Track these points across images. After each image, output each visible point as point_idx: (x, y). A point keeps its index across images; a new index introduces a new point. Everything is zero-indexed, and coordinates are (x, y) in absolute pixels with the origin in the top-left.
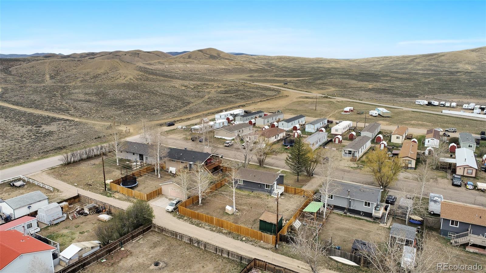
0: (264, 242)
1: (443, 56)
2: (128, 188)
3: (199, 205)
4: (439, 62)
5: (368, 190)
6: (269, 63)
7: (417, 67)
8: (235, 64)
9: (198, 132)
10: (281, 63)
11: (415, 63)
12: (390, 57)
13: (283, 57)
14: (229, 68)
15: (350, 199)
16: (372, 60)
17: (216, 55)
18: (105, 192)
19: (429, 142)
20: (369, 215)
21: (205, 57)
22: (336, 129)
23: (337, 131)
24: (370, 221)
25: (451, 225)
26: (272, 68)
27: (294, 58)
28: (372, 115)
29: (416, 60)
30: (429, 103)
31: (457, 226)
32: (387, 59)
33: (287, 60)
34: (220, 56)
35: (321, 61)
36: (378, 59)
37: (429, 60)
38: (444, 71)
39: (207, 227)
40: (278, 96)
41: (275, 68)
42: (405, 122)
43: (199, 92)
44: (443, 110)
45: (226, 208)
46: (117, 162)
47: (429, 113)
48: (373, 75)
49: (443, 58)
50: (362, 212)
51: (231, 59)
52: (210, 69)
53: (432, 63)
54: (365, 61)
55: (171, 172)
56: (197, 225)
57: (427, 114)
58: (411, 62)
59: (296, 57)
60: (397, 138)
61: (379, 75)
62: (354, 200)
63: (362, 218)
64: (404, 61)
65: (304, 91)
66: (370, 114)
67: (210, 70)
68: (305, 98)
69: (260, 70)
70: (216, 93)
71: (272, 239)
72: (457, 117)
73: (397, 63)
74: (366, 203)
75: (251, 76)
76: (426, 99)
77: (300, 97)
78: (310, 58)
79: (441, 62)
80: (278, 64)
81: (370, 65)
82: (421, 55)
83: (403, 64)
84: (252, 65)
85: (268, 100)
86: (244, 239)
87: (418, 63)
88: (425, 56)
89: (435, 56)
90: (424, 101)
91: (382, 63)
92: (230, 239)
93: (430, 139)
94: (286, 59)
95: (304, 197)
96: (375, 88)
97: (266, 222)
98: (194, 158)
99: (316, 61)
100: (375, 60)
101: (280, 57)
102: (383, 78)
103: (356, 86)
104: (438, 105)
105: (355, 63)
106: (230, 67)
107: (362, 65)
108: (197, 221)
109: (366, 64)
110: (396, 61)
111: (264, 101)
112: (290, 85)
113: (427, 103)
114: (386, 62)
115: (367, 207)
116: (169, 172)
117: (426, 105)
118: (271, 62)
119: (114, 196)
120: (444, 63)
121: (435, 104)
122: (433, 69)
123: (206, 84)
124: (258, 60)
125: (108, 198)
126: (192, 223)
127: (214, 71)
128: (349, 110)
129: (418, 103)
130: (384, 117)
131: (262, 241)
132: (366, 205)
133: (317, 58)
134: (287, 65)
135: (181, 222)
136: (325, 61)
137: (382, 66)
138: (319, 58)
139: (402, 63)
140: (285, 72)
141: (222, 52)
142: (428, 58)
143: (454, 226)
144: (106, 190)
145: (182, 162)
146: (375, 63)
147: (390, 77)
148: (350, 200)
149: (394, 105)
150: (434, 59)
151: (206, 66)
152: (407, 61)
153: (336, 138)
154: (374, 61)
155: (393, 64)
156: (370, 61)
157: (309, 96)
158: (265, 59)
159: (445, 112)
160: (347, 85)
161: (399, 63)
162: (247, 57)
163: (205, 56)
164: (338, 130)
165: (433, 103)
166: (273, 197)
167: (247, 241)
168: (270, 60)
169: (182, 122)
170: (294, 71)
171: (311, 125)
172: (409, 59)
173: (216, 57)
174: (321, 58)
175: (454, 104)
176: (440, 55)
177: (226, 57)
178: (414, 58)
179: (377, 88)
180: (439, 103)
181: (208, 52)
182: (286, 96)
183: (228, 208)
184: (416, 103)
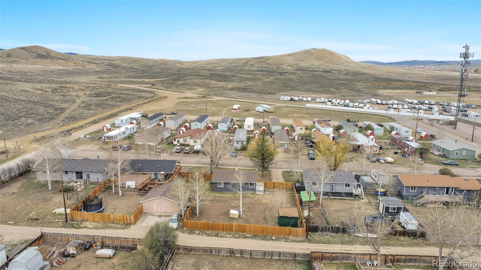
0: (293, 236)
1: (270, 59)
2: (97, 212)
3: (196, 215)
4: (267, 64)
5: (342, 173)
6: (111, 63)
7: (252, 68)
8: (73, 64)
9: (114, 140)
10: (126, 64)
11: (249, 65)
12: (227, 59)
13: (125, 58)
14: (69, 69)
15: (333, 183)
16: (212, 62)
17: (46, 54)
18: (67, 223)
19: (325, 130)
20: (350, 194)
21: (31, 56)
22: (248, 125)
23: (249, 128)
24: (352, 200)
25: (411, 190)
26: (117, 68)
27: (137, 59)
28: (258, 111)
29: (250, 63)
30: (291, 99)
31: (415, 190)
32: (225, 61)
33: (130, 61)
34: (51, 55)
35: (166, 62)
36: (217, 61)
37: (260, 62)
38: (275, 72)
39: (228, 236)
40: (157, 98)
41: (122, 69)
42: (289, 116)
43: (64, 96)
44: (306, 104)
45: (230, 212)
46: (50, 185)
47: (299, 107)
48: (223, 76)
49: (270, 61)
50: (344, 193)
51: (66, 59)
52: (45, 69)
53: (263, 65)
54: (206, 62)
55: (129, 187)
56: (217, 235)
57: (298, 108)
58: (246, 64)
59: (139, 58)
60: (301, 129)
61: (228, 75)
62: (336, 183)
63: (345, 198)
64: (240, 63)
65: (177, 92)
66: (257, 110)
67: (45, 71)
68: (185, 99)
69: (106, 72)
70: (86, 97)
71: (303, 232)
72: (320, 109)
73: (235, 65)
74: (346, 184)
75: (100, 78)
76: (290, 96)
77: (179, 98)
78: (155, 60)
79: (269, 64)
80: (123, 65)
81: (212, 66)
82: (252, 58)
83: (240, 65)
84: (94, 66)
85: (150, 101)
86: (274, 238)
87: (252, 65)
88: (256, 59)
89: (263, 59)
90: (287, 97)
91: (222, 65)
92: (260, 241)
93: (326, 128)
94: (128, 60)
95: (283, 189)
96: (235, 87)
97: (287, 217)
98: (158, 167)
99: (162, 62)
100: (215, 62)
101: (121, 57)
102: (232, 78)
103: (218, 86)
104: (298, 100)
105: (198, 64)
106: (69, 67)
107: (205, 67)
108: (214, 232)
109: (208, 65)
110: (233, 63)
111: (147, 103)
112: (158, 86)
113: (290, 99)
114: (225, 63)
115: (347, 188)
116: (126, 187)
117: (289, 100)
118: (113, 62)
119: (85, 227)
120: (272, 65)
121: (296, 99)
122: (266, 70)
123: (63, 87)
124: (98, 60)
125: (79, 230)
126: (208, 235)
127: (51, 72)
128: (237, 108)
129: (282, 99)
130: (269, 112)
131: (291, 236)
132: (346, 186)
133: (161, 59)
134: (133, 66)
135: (194, 236)
136: (170, 63)
137: (223, 67)
138: (163, 60)
139: (238, 64)
140: (136, 73)
141: (52, 51)
142: (258, 61)
143: (413, 191)
144: (67, 221)
145: (143, 174)
146: (216, 65)
147: (238, 77)
148: (333, 185)
149: (265, 102)
150: (263, 61)
151: (38, 66)
152: (242, 63)
153: (256, 134)
154: (213, 63)
155: (232, 66)
156: (211, 63)
157: (187, 96)
158: (106, 59)
159: (308, 105)
160: (208, 85)
161: (236, 65)
162: (83, 57)
163: (31, 54)
164: (250, 126)
165: (294, 99)
166: (258, 194)
167: (278, 239)
168: (111, 60)
169: (76, 131)
170: (145, 72)
171: (223, 123)
172: (244, 61)
173: (45, 56)
174: (165, 59)
175: (309, 99)
176: (267, 58)
177: (58, 57)
178: (247, 61)
179: (236, 87)
180: (299, 98)
181: (33, 50)
182: (165, 97)
183: (234, 212)
184: (281, 99)
